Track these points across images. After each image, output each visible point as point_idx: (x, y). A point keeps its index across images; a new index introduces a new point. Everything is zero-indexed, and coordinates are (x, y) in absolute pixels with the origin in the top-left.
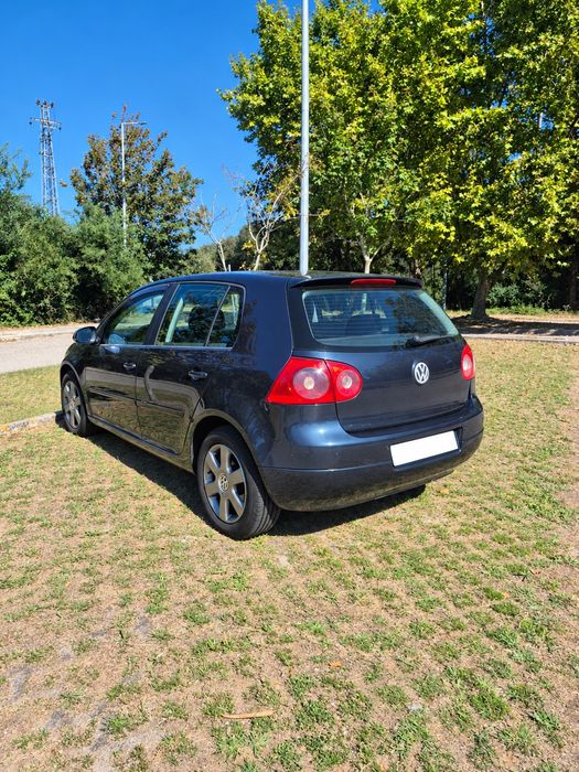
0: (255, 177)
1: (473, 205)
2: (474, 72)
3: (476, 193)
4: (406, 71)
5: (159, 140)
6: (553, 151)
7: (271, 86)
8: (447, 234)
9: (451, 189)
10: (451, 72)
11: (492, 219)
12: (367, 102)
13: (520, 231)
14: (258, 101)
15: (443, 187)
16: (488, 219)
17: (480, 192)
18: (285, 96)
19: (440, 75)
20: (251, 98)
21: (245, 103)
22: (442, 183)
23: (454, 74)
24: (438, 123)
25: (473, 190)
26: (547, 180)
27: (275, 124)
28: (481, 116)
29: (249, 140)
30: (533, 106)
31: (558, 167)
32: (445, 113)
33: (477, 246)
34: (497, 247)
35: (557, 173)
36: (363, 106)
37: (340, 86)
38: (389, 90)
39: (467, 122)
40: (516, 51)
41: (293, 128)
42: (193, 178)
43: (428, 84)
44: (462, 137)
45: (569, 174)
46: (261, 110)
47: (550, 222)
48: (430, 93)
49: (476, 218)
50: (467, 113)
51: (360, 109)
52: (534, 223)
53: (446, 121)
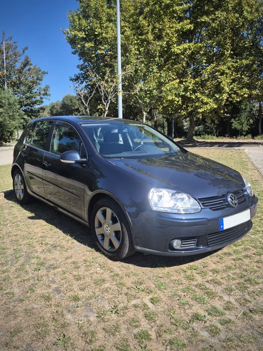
0: (78, 72)
1: (189, 88)
2: (188, 27)
3: (190, 83)
4: (157, 25)
5: (24, 51)
6: (224, 64)
7: (89, 28)
8: (178, 102)
9: (179, 80)
10: (178, 26)
11: (198, 94)
12: (139, 39)
13: (212, 100)
14: (81, 35)
15: (175, 79)
16: (196, 94)
17: (192, 82)
18: (96, 33)
19: (173, 27)
20: (78, 33)
21: (75, 36)
22: (174, 78)
23: (180, 28)
24: (173, 50)
25: (189, 81)
26: (223, 78)
27: (92, 47)
28: (192, 47)
29: (74, 53)
30: (213, 43)
31: (227, 71)
32: (175, 45)
33: (192, 107)
34: (202, 108)
35: (227, 74)
36: (137, 41)
37: (126, 31)
38: (150, 34)
39: (185, 50)
40: (206, 19)
41: (100, 49)
42: (42, 71)
43: (168, 32)
44: (183, 57)
45: (232, 75)
46: (83, 39)
47: (225, 96)
48: (169, 36)
49: (191, 94)
50: (186, 46)
51: (136, 42)
52: (218, 97)
53: (176, 49)
